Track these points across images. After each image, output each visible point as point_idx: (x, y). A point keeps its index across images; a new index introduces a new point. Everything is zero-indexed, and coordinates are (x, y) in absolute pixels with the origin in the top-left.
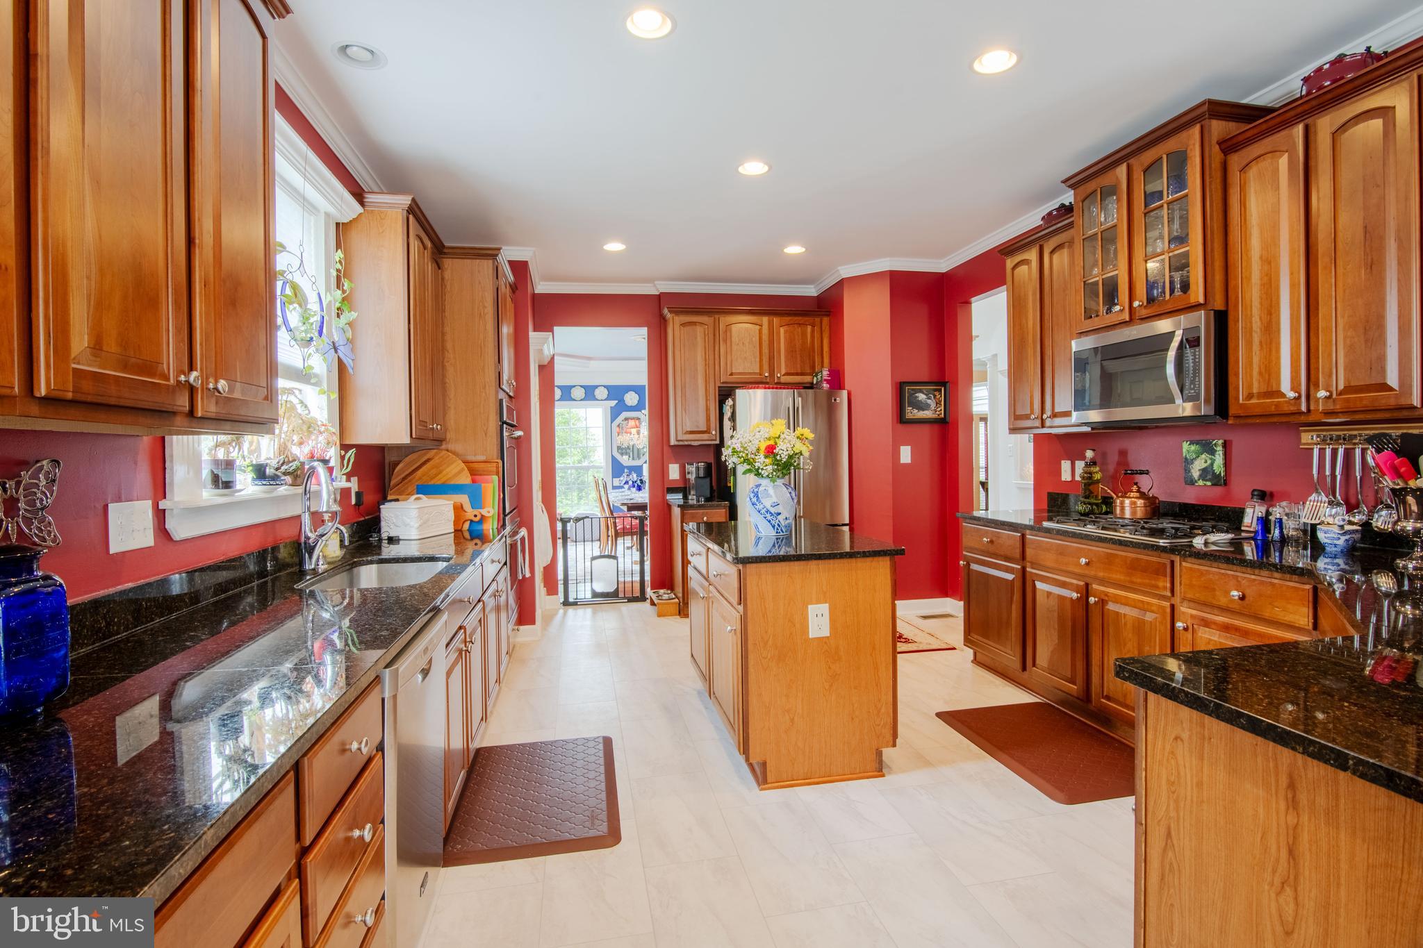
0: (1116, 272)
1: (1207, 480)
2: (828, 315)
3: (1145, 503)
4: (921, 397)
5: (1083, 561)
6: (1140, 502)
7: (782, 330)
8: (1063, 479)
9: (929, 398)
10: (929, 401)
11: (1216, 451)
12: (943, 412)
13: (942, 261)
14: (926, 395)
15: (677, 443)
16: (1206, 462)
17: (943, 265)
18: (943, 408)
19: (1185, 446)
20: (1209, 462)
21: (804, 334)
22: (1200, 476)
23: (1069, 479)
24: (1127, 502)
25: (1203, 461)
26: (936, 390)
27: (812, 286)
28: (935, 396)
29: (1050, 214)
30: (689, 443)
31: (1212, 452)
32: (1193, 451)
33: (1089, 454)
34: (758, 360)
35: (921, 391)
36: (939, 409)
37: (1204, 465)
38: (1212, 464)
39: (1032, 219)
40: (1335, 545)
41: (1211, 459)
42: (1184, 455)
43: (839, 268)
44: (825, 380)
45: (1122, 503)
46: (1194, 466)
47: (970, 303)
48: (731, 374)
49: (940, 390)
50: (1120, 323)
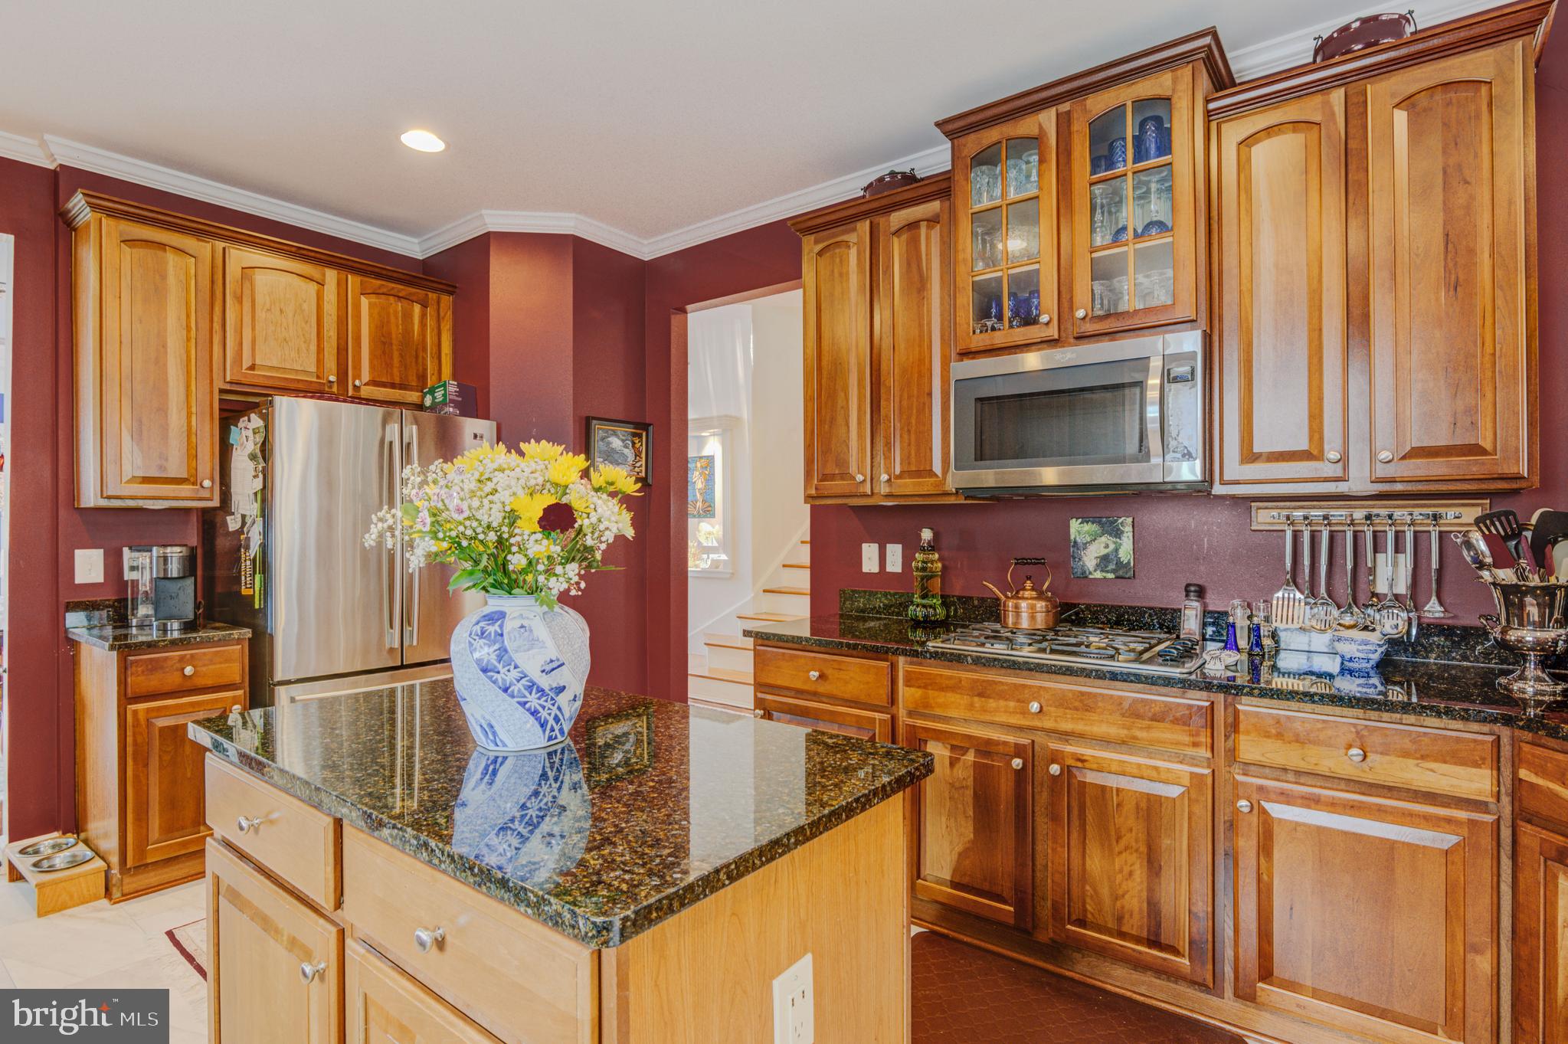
0: (1036, 266)
1: (1107, 572)
2: (451, 293)
3: (1047, 606)
4: (616, 443)
5: (1035, 707)
6: (1041, 605)
7: (365, 302)
8: (865, 569)
9: (626, 447)
10: (626, 451)
11: (1122, 532)
12: (643, 468)
13: (646, 242)
14: (623, 441)
15: (104, 503)
16: (1107, 546)
17: (647, 248)
18: (643, 462)
19: (1075, 525)
20: (1112, 547)
21: (407, 316)
22: (1097, 565)
23: (875, 569)
24: (1024, 604)
25: (1103, 545)
26: (634, 435)
27: (416, 240)
28: (634, 444)
29: (881, 180)
30: (141, 503)
31: (1117, 533)
32: (1088, 532)
33: (927, 535)
34: (313, 348)
35: (615, 434)
36: (638, 465)
37: (1104, 552)
38: (1116, 550)
39: (849, 187)
40: (1368, 660)
41: (1115, 543)
42: (1072, 537)
43: (484, 212)
44: (452, 401)
45: (1017, 607)
46: (1088, 552)
47: (685, 312)
48: (252, 367)
49: (640, 436)
50: (1042, 342)
